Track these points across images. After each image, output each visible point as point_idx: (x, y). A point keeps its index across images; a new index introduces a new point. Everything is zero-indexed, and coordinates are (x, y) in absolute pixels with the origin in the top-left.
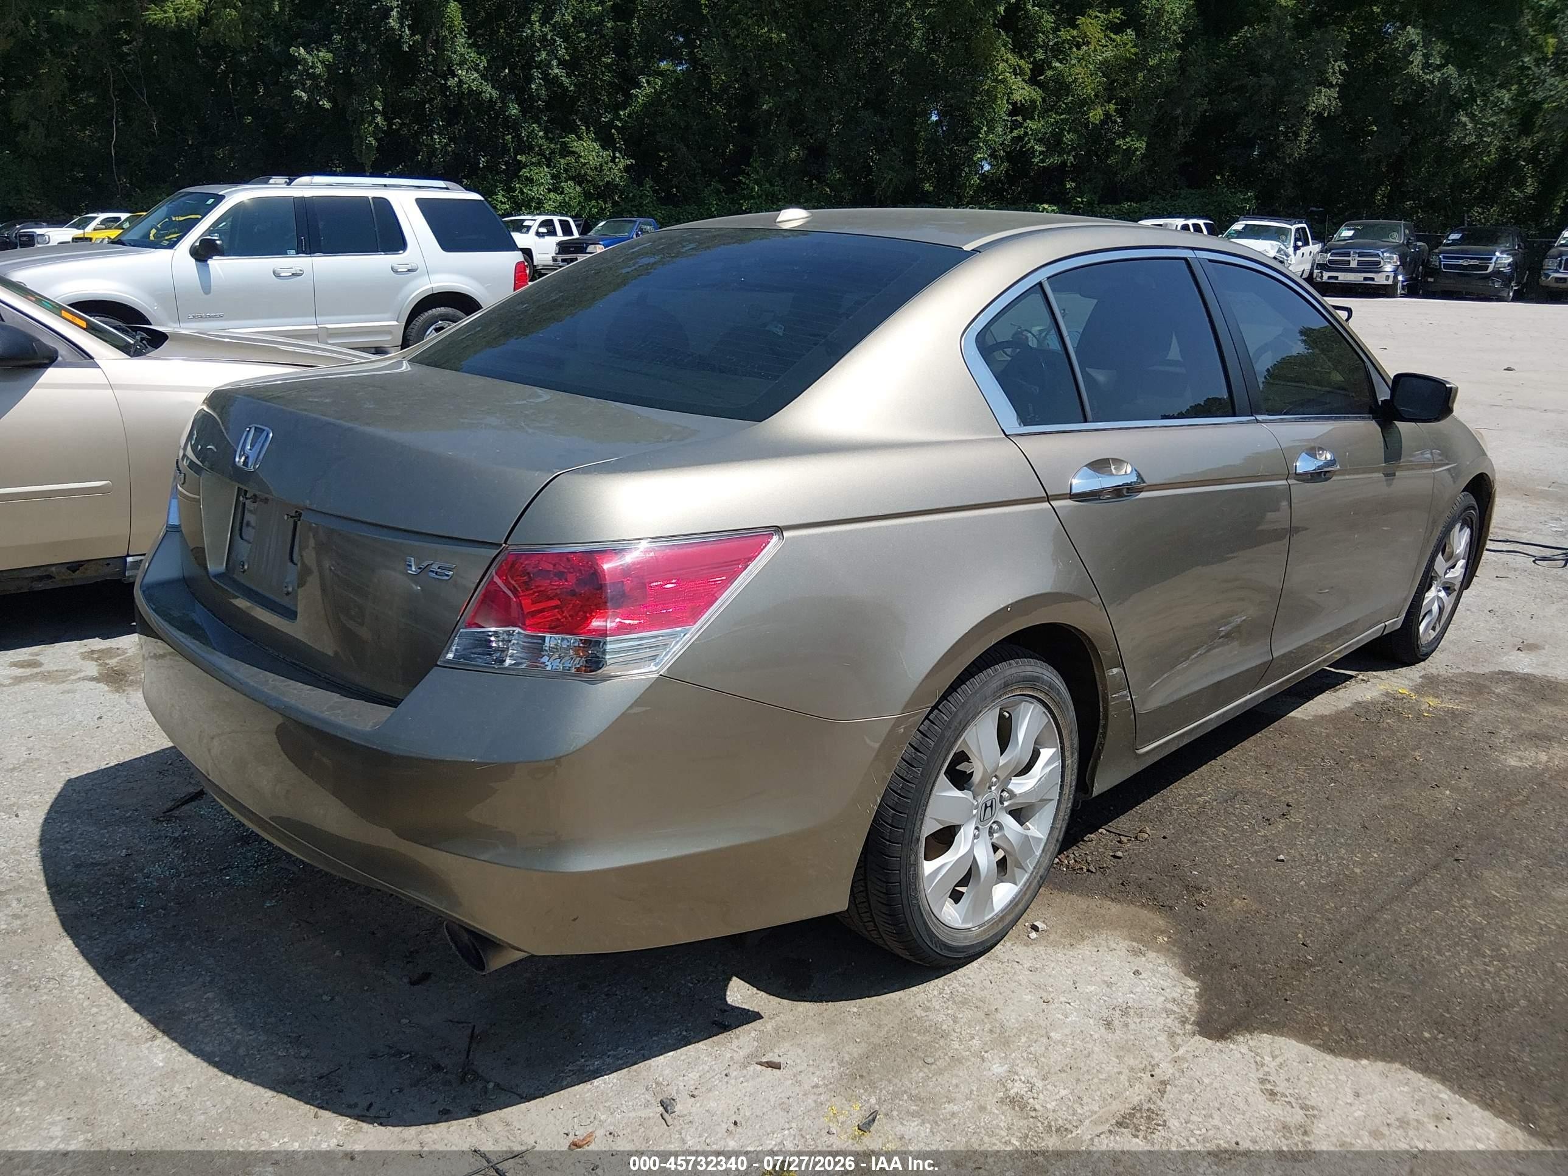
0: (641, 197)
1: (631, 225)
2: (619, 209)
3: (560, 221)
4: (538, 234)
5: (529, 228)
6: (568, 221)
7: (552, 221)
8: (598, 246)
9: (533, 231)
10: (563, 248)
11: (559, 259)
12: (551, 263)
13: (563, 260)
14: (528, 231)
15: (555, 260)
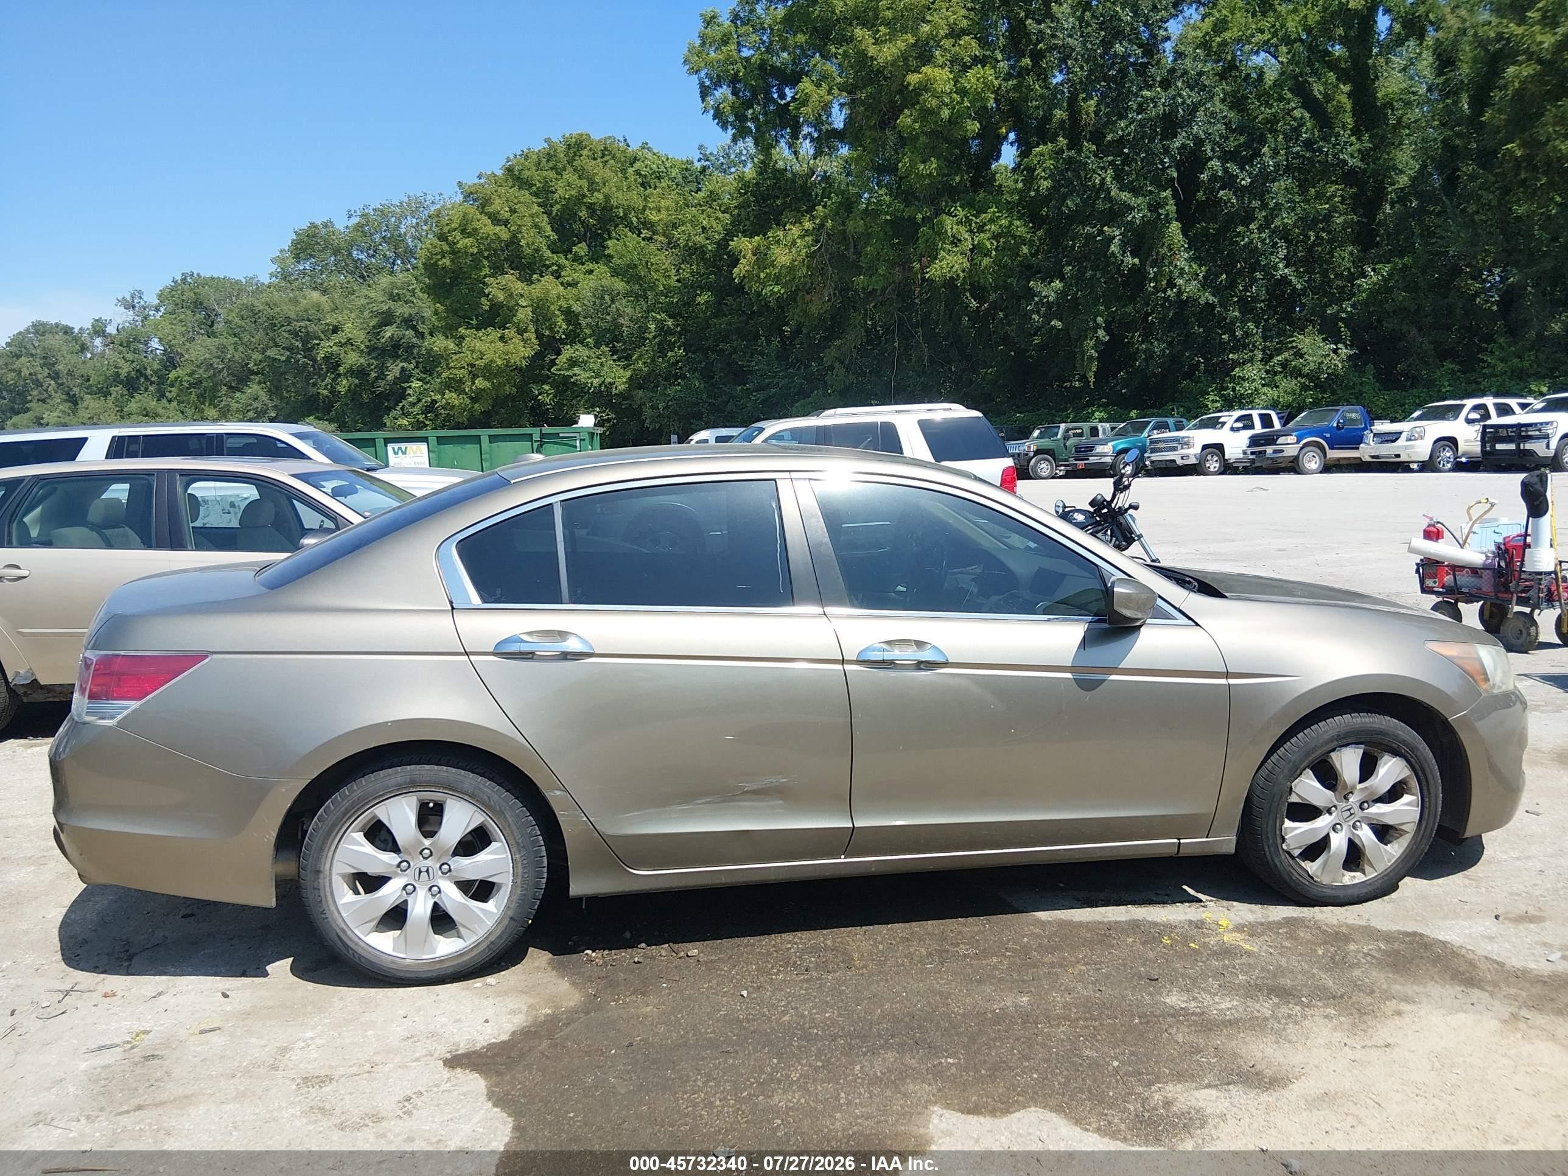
0: (1361, 384)
1: (1334, 413)
2: (1336, 397)
3: (1261, 415)
4: (1232, 429)
5: (1224, 424)
6: (1269, 415)
7: (1250, 415)
8: (1289, 437)
9: (1227, 426)
10: (1255, 441)
11: (1249, 452)
12: (1241, 456)
13: (1252, 453)
14: (1222, 427)
15: (1245, 453)
